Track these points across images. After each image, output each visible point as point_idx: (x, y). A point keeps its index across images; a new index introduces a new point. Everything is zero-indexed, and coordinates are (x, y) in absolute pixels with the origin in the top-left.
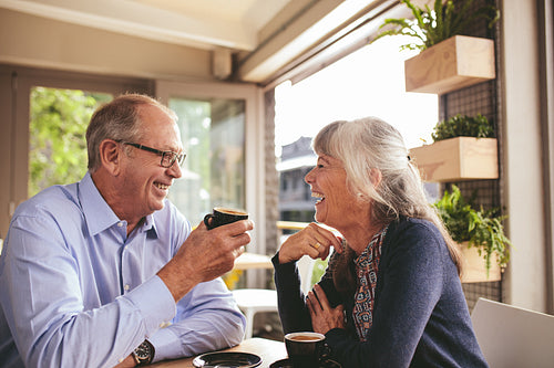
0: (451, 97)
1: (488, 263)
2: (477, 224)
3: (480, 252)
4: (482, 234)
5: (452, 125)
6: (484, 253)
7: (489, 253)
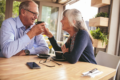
0: (101, 8)
1: (103, 44)
2: (101, 36)
3: (101, 41)
4: (102, 38)
5: (100, 14)
6: (102, 42)
7: (103, 42)
